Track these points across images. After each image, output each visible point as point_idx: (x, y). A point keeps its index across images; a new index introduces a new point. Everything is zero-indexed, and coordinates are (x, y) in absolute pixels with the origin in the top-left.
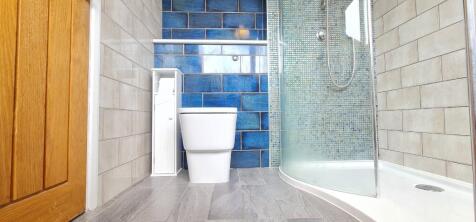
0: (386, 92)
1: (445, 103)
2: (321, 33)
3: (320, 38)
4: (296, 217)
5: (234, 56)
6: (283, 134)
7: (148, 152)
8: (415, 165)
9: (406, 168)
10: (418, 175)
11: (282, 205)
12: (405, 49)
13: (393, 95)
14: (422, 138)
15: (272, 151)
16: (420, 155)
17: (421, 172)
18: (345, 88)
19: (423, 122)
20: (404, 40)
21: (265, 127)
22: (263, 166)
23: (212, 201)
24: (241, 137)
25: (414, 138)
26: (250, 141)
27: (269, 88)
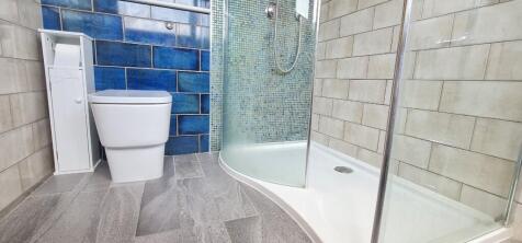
0: (323, 79)
1: (365, 99)
2: (270, 10)
3: (270, 15)
4: (233, 218)
5: (167, 22)
6: (224, 118)
7: (46, 143)
8: (336, 148)
9: (329, 149)
10: (337, 156)
11: (221, 204)
12: (344, 41)
13: (328, 82)
14: (344, 126)
15: (213, 135)
16: (342, 140)
17: (339, 153)
18: (289, 73)
19: (347, 112)
20: (343, 33)
21: (205, 110)
22: (202, 151)
23: (142, 206)
24: (177, 121)
25: (339, 124)
26: (187, 126)
27: (211, 67)
